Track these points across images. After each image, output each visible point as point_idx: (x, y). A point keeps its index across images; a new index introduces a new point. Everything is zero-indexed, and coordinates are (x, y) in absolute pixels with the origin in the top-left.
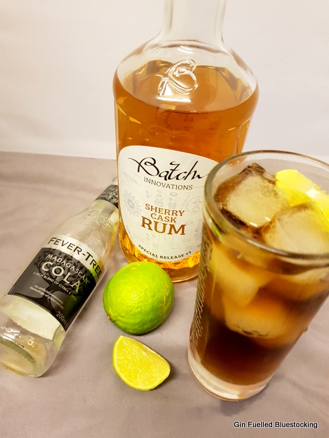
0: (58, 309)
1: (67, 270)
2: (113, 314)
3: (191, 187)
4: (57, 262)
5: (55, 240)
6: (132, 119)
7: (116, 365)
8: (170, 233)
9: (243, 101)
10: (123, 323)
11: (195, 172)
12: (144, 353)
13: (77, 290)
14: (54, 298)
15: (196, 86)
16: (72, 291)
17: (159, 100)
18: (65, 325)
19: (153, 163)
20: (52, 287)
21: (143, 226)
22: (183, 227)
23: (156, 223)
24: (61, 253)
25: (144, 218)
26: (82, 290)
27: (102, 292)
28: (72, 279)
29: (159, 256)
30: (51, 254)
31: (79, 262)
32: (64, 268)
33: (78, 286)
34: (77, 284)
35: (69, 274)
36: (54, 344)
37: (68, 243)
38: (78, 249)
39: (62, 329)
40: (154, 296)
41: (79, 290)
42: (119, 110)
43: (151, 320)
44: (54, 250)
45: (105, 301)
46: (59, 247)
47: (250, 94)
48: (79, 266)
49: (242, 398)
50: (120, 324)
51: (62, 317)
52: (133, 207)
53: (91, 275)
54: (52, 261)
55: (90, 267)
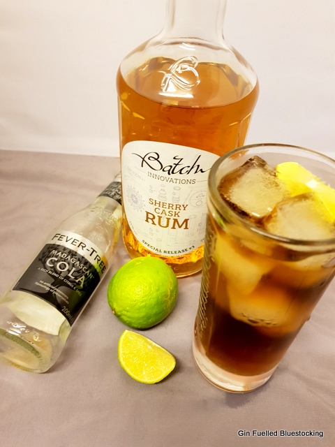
0: (64, 303)
1: (71, 265)
2: (117, 309)
3: (194, 181)
4: (62, 258)
5: (59, 236)
6: (136, 115)
7: (121, 359)
8: (174, 228)
9: (245, 96)
10: (128, 317)
11: (198, 166)
12: (149, 347)
13: (82, 286)
14: (59, 293)
15: (199, 82)
16: (77, 287)
17: (162, 96)
18: (70, 320)
19: (156, 157)
20: (57, 282)
21: (147, 221)
22: (186, 221)
23: (160, 218)
24: (65, 249)
25: (148, 213)
26: (86, 285)
27: (106, 287)
28: (76, 274)
29: (162, 251)
30: (55, 249)
31: (83, 257)
32: (69, 264)
33: (82, 281)
34: (82, 279)
35: (74, 269)
36: (59, 340)
37: (72, 239)
38: (82, 245)
39: (68, 324)
40: (158, 290)
41: (84, 285)
42: (122, 107)
43: (156, 314)
44: (58, 246)
45: (110, 296)
46: (63, 243)
47: (251, 90)
48: (83, 262)
49: (247, 390)
50: (125, 318)
51: (68, 312)
52: (136, 202)
53: (96, 270)
54: (56, 257)
55: (94, 263)
